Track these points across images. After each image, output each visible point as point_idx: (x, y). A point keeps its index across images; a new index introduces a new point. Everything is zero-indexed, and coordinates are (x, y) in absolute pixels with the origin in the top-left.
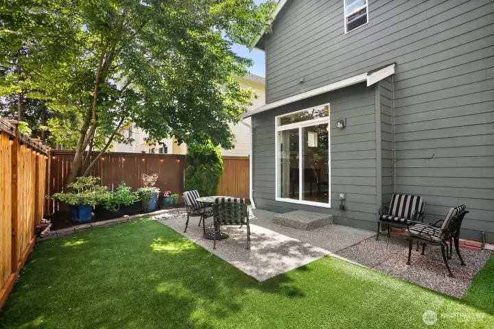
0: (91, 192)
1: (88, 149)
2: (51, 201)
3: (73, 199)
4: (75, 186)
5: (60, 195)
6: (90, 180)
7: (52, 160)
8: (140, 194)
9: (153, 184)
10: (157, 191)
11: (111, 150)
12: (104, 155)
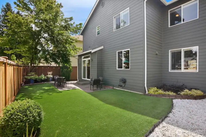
0: (33, 76)
1: (33, 65)
2: (24, 78)
3: (29, 78)
4: (29, 75)
5: (26, 77)
6: (33, 73)
7: (24, 68)
8: (47, 77)
9: (51, 74)
10: (52, 76)
11: (39, 65)
12: (37, 66)
